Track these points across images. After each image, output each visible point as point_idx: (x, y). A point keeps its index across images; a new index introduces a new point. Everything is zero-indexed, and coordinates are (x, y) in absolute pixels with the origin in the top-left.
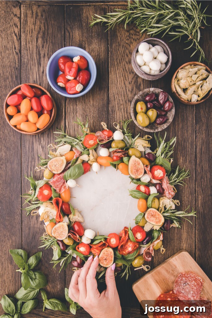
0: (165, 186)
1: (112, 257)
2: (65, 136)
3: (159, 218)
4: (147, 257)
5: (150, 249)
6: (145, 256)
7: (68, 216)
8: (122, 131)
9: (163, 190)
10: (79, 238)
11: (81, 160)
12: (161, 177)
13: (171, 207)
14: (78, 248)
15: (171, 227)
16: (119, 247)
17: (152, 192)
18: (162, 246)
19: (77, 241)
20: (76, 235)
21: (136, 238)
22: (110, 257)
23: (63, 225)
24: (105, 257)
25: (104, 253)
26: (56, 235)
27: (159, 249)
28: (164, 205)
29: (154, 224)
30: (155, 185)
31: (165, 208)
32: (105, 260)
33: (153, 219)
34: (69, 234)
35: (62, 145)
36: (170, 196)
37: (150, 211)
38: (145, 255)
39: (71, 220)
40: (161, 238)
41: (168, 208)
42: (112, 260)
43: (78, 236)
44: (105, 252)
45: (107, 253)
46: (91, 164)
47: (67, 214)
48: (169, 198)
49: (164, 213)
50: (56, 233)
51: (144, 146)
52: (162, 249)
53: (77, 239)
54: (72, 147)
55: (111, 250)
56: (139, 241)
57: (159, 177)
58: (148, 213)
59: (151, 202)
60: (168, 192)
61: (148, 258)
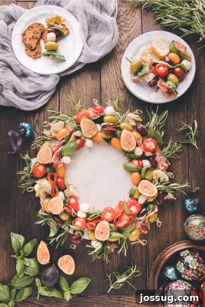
0: (158, 158)
1: (108, 230)
2: (59, 114)
3: (152, 189)
4: (143, 230)
5: (146, 222)
6: (141, 230)
7: (63, 191)
8: (113, 107)
9: (157, 163)
10: (74, 213)
11: (74, 136)
12: (153, 149)
13: (165, 180)
14: (74, 223)
15: (165, 199)
16: (114, 220)
17: (144, 165)
18: (158, 219)
19: (73, 215)
20: (71, 210)
21: (131, 211)
22: (106, 230)
23: (58, 199)
24: (102, 230)
25: (100, 227)
26: (51, 210)
27: (155, 222)
28: (158, 177)
29: (148, 195)
30: (148, 158)
31: (159, 180)
32: (101, 234)
33: (146, 190)
34: (65, 208)
35: (56, 123)
36: (163, 168)
37: (143, 183)
38: (141, 228)
39: (66, 196)
40: (156, 210)
41: (161, 180)
42: (108, 233)
43: (73, 211)
44: (101, 225)
45: (103, 226)
46: (84, 140)
47: (62, 189)
48: (163, 171)
49: (157, 185)
50: (52, 208)
51: (135, 120)
52: (158, 221)
53: (73, 213)
54: (65, 124)
55: (106, 223)
56: (134, 214)
57: (151, 149)
58: (141, 184)
59: (144, 174)
60: (160, 164)
61: (145, 231)
